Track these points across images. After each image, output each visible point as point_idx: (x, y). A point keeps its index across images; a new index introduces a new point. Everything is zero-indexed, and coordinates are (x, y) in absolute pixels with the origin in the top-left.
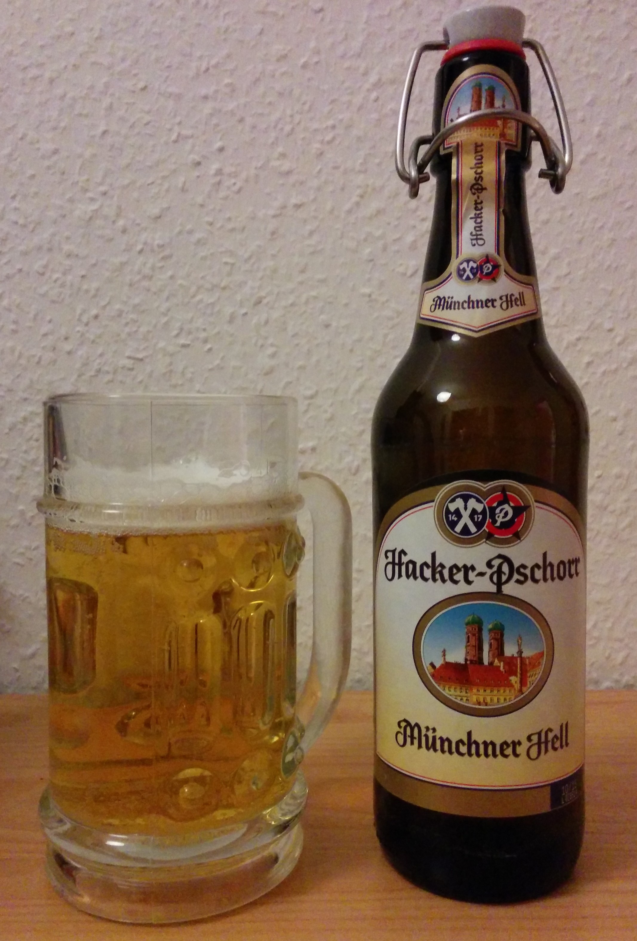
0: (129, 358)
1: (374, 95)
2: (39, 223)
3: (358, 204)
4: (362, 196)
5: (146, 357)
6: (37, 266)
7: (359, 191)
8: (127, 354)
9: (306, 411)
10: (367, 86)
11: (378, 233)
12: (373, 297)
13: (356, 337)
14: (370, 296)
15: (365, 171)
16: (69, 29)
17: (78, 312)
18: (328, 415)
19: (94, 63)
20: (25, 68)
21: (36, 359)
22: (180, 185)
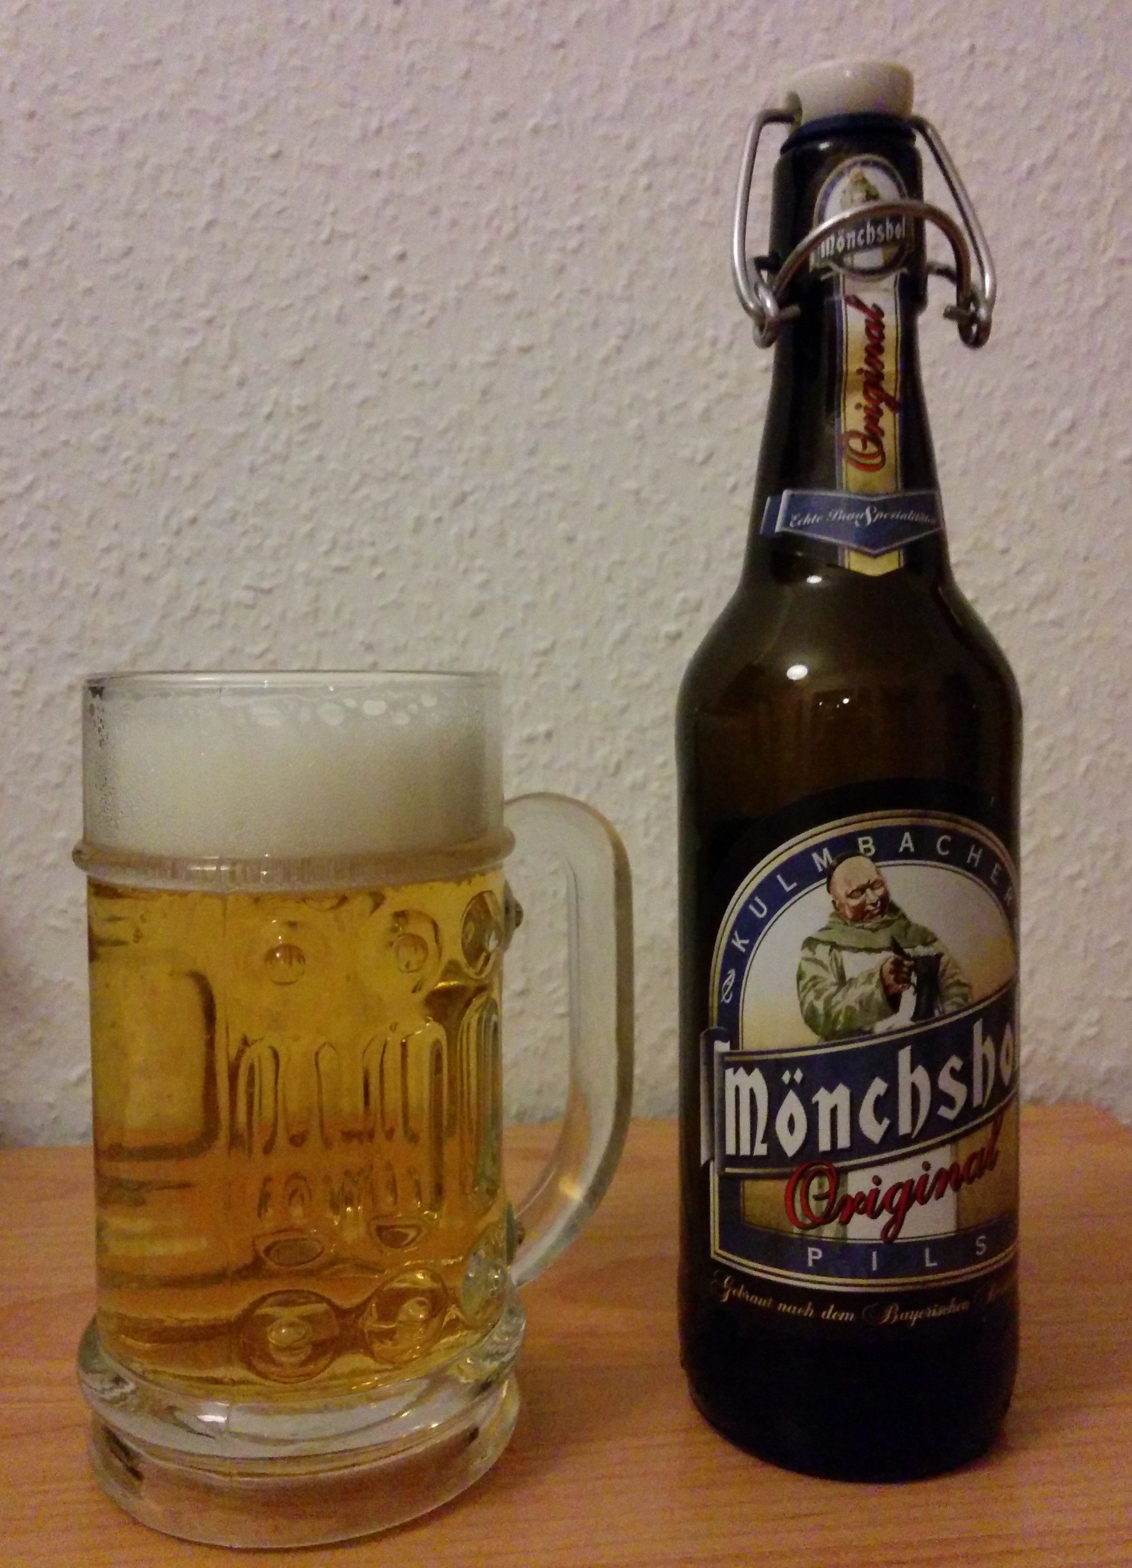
0: (248, 588)
1: (643, 181)
2: (100, 366)
3: (619, 350)
4: (625, 337)
5: (277, 586)
6: (96, 436)
7: (620, 330)
8: (244, 582)
9: (536, 675)
10: (634, 165)
11: (652, 394)
12: (643, 494)
13: (616, 557)
14: (637, 492)
15: (630, 299)
16: (151, 55)
17: (163, 512)
18: (571, 682)
19: (193, 112)
20: (77, 115)
21: (92, 589)
22: (334, 312)
